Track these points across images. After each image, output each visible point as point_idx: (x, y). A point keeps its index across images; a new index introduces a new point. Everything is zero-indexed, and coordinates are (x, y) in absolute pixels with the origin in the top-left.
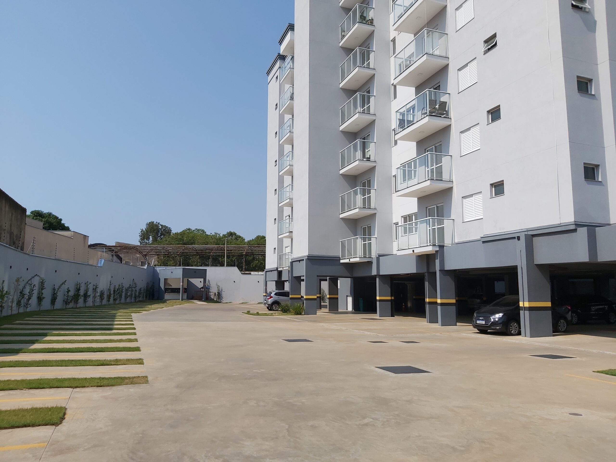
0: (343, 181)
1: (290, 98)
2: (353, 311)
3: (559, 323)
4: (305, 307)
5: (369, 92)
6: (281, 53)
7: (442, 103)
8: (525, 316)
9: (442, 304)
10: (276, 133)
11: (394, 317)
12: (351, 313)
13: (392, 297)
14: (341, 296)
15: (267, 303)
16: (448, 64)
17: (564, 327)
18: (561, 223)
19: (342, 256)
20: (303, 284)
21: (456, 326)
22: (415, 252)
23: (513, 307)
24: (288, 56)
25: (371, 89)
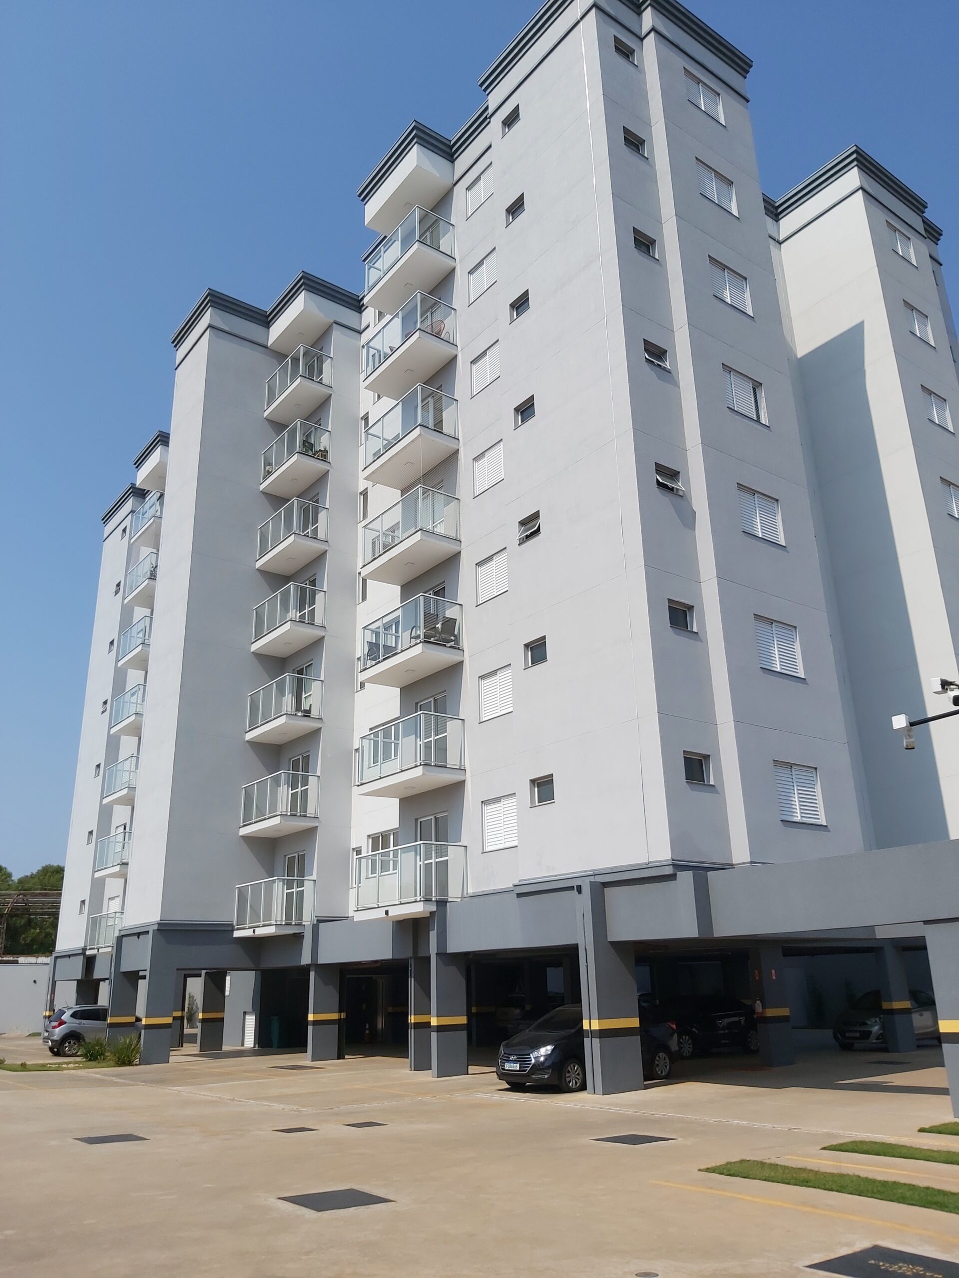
0: (252, 756)
1: (148, 575)
2: (256, 1048)
3: (657, 1061)
4: (142, 1046)
5: (313, 583)
6: (138, 484)
7: (447, 621)
8: (592, 1049)
9: (440, 1029)
10: (110, 643)
11: (344, 1059)
12: (253, 1053)
13: (342, 1014)
14: (230, 1015)
15: (51, 1038)
16: (460, 552)
17: (666, 1066)
18: (650, 860)
19: (237, 921)
20: (143, 985)
21: (468, 1074)
22: (390, 914)
23: (573, 1031)
24: (152, 492)
25: (317, 577)
